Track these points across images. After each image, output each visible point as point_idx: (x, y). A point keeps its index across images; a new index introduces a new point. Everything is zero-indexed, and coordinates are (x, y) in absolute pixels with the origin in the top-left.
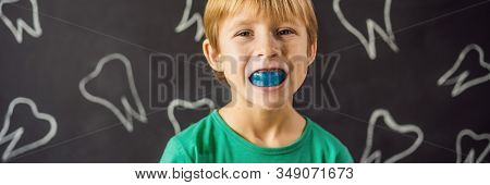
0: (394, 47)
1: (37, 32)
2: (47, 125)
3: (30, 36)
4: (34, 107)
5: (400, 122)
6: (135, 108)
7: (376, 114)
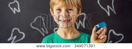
0: (115, 13)
1: (19, 11)
2: (22, 35)
3: (17, 12)
4: (19, 30)
5: (117, 33)
6: (45, 30)
7: (110, 31)
